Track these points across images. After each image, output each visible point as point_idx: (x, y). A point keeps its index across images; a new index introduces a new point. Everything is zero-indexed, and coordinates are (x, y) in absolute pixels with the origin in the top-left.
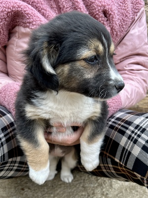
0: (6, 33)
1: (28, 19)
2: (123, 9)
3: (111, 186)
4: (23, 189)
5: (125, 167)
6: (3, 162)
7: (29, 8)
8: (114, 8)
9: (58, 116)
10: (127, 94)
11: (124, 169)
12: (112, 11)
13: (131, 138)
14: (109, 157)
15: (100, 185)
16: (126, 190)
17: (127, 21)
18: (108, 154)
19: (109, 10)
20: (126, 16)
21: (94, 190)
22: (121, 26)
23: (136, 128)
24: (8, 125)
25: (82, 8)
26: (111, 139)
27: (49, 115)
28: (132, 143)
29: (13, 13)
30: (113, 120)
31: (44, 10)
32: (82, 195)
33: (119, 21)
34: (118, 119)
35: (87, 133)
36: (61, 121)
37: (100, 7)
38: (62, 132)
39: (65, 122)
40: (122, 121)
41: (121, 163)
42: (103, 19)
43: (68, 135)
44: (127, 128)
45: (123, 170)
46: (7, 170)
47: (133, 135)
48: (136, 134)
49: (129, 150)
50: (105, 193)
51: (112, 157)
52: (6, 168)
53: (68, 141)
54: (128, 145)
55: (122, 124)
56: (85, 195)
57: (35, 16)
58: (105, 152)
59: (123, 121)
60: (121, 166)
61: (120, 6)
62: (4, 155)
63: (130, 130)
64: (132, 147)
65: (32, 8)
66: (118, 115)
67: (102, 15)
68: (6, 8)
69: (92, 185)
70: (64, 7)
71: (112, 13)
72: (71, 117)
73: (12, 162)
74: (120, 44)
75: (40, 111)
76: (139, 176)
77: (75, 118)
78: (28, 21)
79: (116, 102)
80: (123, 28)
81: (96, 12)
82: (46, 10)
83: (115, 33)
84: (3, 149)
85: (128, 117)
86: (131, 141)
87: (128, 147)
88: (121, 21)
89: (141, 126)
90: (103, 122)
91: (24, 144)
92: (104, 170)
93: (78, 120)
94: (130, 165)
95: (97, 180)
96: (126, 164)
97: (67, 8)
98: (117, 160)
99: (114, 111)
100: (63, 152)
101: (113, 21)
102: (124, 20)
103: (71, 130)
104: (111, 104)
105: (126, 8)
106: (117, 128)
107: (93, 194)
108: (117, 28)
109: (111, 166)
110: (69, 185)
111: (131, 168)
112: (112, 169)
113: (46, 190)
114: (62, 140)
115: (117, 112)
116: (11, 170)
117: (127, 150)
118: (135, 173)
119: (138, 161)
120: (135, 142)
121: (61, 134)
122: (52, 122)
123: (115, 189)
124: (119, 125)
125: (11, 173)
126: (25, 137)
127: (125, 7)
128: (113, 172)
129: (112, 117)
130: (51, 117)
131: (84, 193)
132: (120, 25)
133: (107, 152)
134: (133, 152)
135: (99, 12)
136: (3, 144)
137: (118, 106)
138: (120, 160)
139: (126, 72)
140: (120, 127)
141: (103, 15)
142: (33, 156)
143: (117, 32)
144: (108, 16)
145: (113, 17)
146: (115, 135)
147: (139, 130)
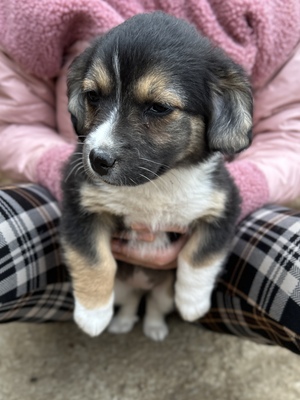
0: (58, 53)
1: (99, 27)
2: (285, 13)
3: (240, 353)
4: (72, 346)
5: (267, 317)
6: (36, 290)
7: (102, 7)
8: (267, 9)
10: (281, 176)
11: (264, 319)
12: (262, 15)
13: (281, 259)
14: (237, 295)
15: (219, 350)
16: (269, 363)
17: (291, 36)
18: (235, 290)
19: (258, 13)
20: (290, 25)
21: (205, 359)
22: (278, 45)
23: (292, 240)
24: (50, 223)
25: (203, 8)
26: (243, 261)
27: (121, 206)
28: (282, 268)
29: (72, 15)
30: (249, 224)
32: (182, 366)
33: (276, 35)
34: (260, 222)
35: (193, 246)
36: (145, 220)
37: (241, 6)
38: (148, 242)
41: (260, 308)
42: (244, 30)
43: (158, 249)
44: (274, 240)
45: (262, 322)
46: (44, 306)
47: (285, 254)
48: (291, 251)
49: (275, 282)
50: (227, 366)
51: (242, 295)
52: (42, 302)
53: (157, 259)
54: (273, 273)
55: (267, 231)
56: (187, 367)
58: (229, 286)
59: (268, 226)
60: (259, 313)
61: (279, 6)
62: (38, 277)
63: (280, 243)
64: (282, 278)
65: (109, 7)
66: (260, 215)
67: (242, 21)
68: (60, 5)
69: (203, 349)
70: (169, 6)
71: (263, 20)
72: (165, 213)
73: (53, 292)
74: (276, 80)
75: (104, 196)
76: (293, 335)
77: (173, 216)
79: (259, 190)
80: (282, 48)
81: (232, 15)
83: (266, 58)
85: (279, 220)
86: (281, 264)
87: (275, 276)
88: (279, 35)
90: (227, 229)
91: (71, 256)
92: (226, 321)
93: (180, 220)
94: (277, 312)
95: (214, 340)
96: (268, 310)
97: (175, 9)
98: (252, 301)
99: (253, 207)
100: (151, 281)
101: (263, 34)
102: (285, 35)
104: (249, 194)
105: (290, 10)
106: (255, 240)
107: (205, 365)
108: (270, 47)
109: (239, 312)
110: (158, 346)
111: (278, 318)
112: (241, 319)
113: (114, 351)
114: (146, 256)
115: (258, 209)
116: (51, 306)
117: (272, 282)
118: (285, 329)
119: (291, 305)
120: (289, 266)
121: (145, 245)
122: (128, 222)
123: (247, 360)
124: (261, 233)
125: (51, 314)
126: (73, 243)
127: (288, 8)
128: (244, 324)
129: (248, 218)
130: (126, 211)
131: (185, 363)
132: (276, 43)
133: (233, 284)
134: (283, 287)
135: (238, 16)
137: (261, 197)
138: (258, 302)
139: (283, 135)
140: (261, 238)
141: (245, 23)
142: (84, 281)
143: (269, 56)
144: (254, 24)
145: (263, 27)
146: (250, 252)
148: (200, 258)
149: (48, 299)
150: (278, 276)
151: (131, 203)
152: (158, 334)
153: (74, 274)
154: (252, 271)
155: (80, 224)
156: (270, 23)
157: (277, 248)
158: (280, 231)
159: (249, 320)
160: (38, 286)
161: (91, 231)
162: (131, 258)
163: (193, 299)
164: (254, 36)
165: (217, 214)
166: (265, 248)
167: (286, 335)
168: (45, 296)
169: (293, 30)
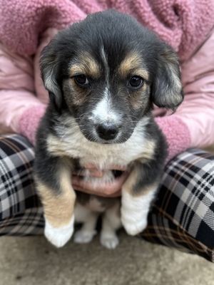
0: (34, 37)
1: (64, 18)
2: (204, 4)
3: (172, 258)
4: (47, 252)
5: (187, 234)
6: (17, 213)
8: (189, 2)
9: (90, 154)
10: (200, 127)
11: (185, 236)
12: (186, 6)
13: (196, 191)
14: (166, 217)
15: (157, 256)
16: (194, 266)
17: (207, 21)
18: (164, 213)
19: (183, 5)
20: (207, 13)
21: (146, 262)
22: (199, 28)
23: (204, 177)
24: (27, 164)
26: (170, 191)
27: (78, 152)
28: (197, 198)
29: (44, 10)
30: (175, 164)
31: (88, 5)
32: (129, 268)
33: (196, 21)
34: (183, 163)
35: (132, 181)
36: (95, 162)
38: (99, 177)
39: (101, 164)
40: (187, 167)
41: (182, 227)
42: (173, 17)
43: (106, 182)
44: (192, 177)
45: (184, 237)
46: (24, 224)
47: (199, 187)
48: (203, 185)
49: (192, 208)
50: (162, 268)
51: (170, 217)
52: (22, 222)
53: (105, 190)
54: (191, 202)
55: (187, 170)
56: (132, 269)
57: (73, 14)
58: (161, 210)
60: (181, 231)
62: (18, 204)
63: (195, 179)
64: (197, 206)
66: (183, 157)
67: (171, 11)
68: (35, 2)
69: (144, 255)
71: (187, 10)
72: (109, 157)
73: (30, 214)
74: (198, 55)
75: (65, 144)
76: (205, 248)
77: (115, 159)
78: (64, 20)
79: (182, 138)
80: (202, 30)
81: (163, 7)
82: (90, 6)
83: (189, 38)
84: (17, 195)
85: (196, 161)
86: (196, 195)
88: (199, 21)
89: (211, 174)
90: (157, 168)
91: (42, 189)
92: (159, 236)
93: (120, 162)
94: (193, 230)
95: (153, 248)
96: (187, 228)
97: (120, 3)
98: (176, 222)
99: (178, 151)
100: (103, 206)
101: (187, 20)
102: (203, 20)
103: (111, 175)
104: (175, 141)
106: (178, 176)
107: (145, 267)
108: (192, 30)
109: (168, 229)
110: (111, 253)
111: (194, 235)
112: (169, 234)
113: (78, 256)
114: (97, 188)
115: (182, 152)
116: (30, 225)
117: (190, 208)
118: (200, 243)
119: (203, 225)
120: (202, 197)
121: (97, 179)
122: (82, 163)
123: (177, 264)
124: (183, 171)
125: (30, 230)
126: (43, 179)
128: (171, 238)
129: (175, 159)
130: (81, 155)
131: (131, 266)
132: (196, 27)
133: (163, 209)
134: (197, 212)
135: (167, 8)
136: (18, 188)
137: (185, 143)
138: (180, 223)
139: (204, 95)
140: (182, 174)
141: (173, 13)
142: (52, 207)
143: (192, 37)
144: (180, 13)
145: (187, 15)
146: (175, 185)
147: (207, 181)
148: (138, 189)
149: (27, 219)
150: (194, 203)
151: (84, 150)
152: (111, 244)
153: (44, 202)
154: (176, 199)
155: (48, 165)
156: (192, 12)
157: (193, 183)
158: (196, 169)
159: (175, 236)
160: (18, 210)
161: (55, 170)
162: (86, 189)
163: (134, 220)
164: (180, 22)
165: (149, 157)
166: (185, 183)
167: (201, 248)
168: (25, 217)
169: (210, 17)
